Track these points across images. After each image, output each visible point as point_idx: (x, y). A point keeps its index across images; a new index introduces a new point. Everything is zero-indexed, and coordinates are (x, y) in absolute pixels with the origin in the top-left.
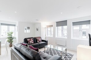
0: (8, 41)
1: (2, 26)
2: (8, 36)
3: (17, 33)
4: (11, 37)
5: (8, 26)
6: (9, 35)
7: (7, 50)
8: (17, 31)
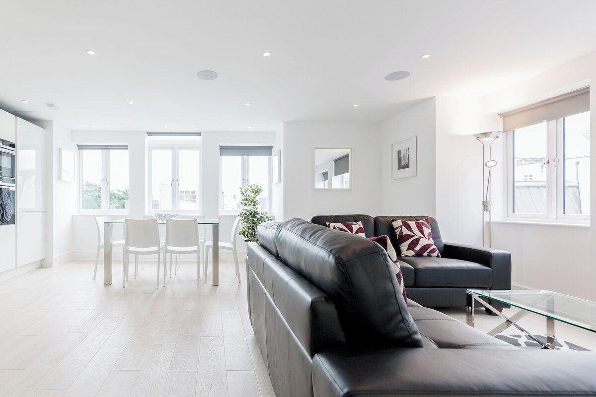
0: (243, 233)
1: (224, 158)
2: (243, 209)
3: (278, 192)
4: (254, 214)
5: (245, 157)
6: (247, 201)
7: (238, 274)
8: (280, 181)
